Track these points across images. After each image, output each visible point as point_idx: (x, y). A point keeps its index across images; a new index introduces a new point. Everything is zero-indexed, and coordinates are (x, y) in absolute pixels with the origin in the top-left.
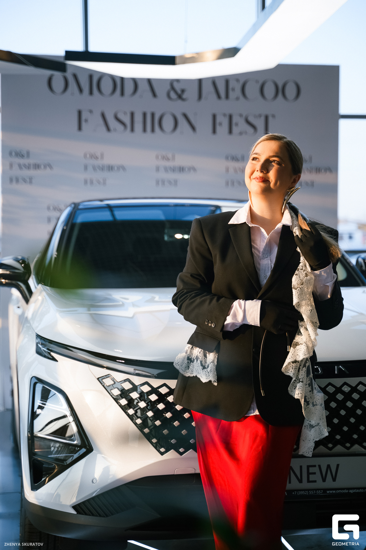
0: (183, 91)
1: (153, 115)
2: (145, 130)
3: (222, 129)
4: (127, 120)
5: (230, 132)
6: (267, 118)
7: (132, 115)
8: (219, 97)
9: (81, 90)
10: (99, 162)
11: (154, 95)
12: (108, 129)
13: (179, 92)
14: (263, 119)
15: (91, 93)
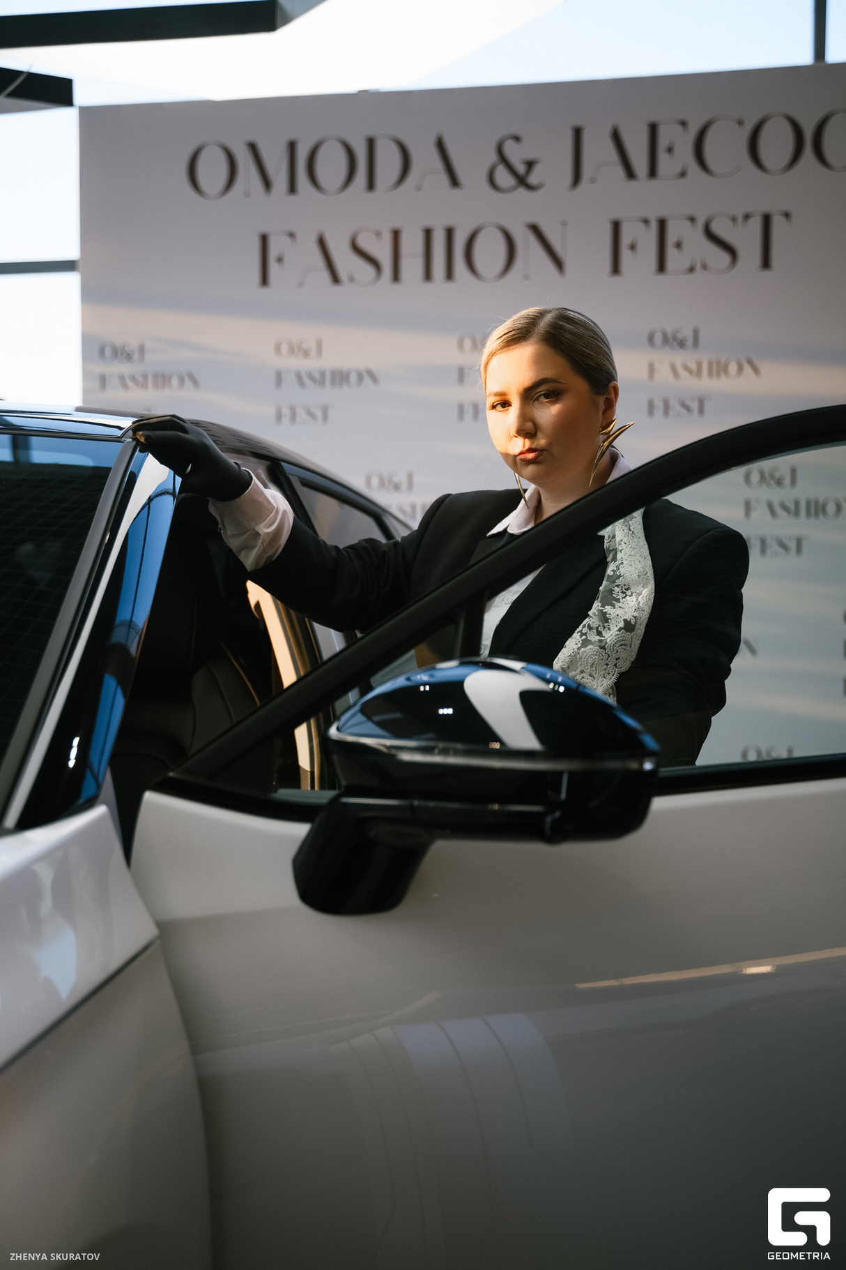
0: (530, 165)
1: (450, 233)
2: (428, 276)
3: (640, 261)
4: (383, 252)
5: (661, 267)
6: (767, 220)
7: (396, 235)
8: (630, 174)
9: (267, 184)
10: (312, 364)
11: (455, 182)
12: (336, 279)
13: (521, 169)
14: (756, 224)
15: (292, 188)
